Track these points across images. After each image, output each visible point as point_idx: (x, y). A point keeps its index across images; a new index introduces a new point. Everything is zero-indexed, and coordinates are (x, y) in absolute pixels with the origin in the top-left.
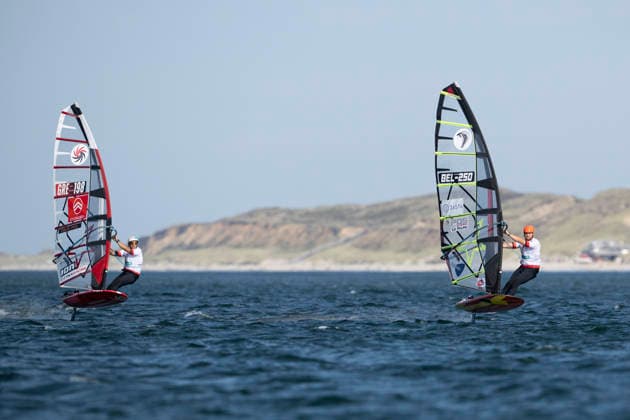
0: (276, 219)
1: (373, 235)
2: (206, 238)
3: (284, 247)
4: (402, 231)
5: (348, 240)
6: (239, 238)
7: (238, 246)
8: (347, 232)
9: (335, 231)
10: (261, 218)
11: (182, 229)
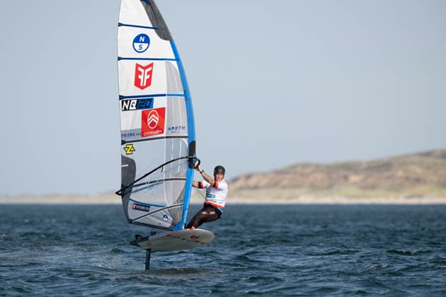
0: (308, 170)
1: (371, 181)
2: (264, 182)
3: (314, 188)
4: (388, 178)
5: (355, 184)
6: (285, 182)
7: (284, 187)
8: (354, 178)
9: (346, 178)
10: (299, 170)
11: (248, 177)
